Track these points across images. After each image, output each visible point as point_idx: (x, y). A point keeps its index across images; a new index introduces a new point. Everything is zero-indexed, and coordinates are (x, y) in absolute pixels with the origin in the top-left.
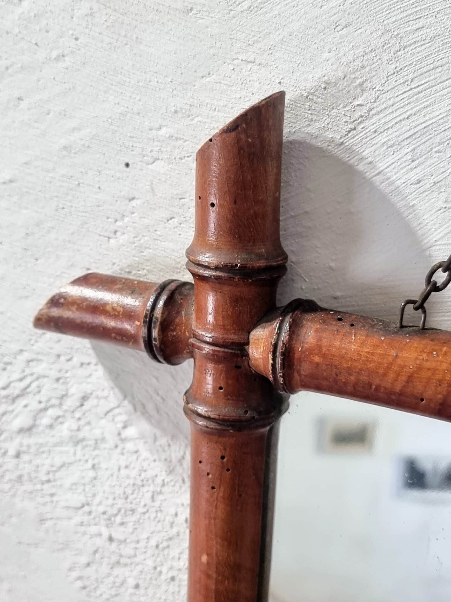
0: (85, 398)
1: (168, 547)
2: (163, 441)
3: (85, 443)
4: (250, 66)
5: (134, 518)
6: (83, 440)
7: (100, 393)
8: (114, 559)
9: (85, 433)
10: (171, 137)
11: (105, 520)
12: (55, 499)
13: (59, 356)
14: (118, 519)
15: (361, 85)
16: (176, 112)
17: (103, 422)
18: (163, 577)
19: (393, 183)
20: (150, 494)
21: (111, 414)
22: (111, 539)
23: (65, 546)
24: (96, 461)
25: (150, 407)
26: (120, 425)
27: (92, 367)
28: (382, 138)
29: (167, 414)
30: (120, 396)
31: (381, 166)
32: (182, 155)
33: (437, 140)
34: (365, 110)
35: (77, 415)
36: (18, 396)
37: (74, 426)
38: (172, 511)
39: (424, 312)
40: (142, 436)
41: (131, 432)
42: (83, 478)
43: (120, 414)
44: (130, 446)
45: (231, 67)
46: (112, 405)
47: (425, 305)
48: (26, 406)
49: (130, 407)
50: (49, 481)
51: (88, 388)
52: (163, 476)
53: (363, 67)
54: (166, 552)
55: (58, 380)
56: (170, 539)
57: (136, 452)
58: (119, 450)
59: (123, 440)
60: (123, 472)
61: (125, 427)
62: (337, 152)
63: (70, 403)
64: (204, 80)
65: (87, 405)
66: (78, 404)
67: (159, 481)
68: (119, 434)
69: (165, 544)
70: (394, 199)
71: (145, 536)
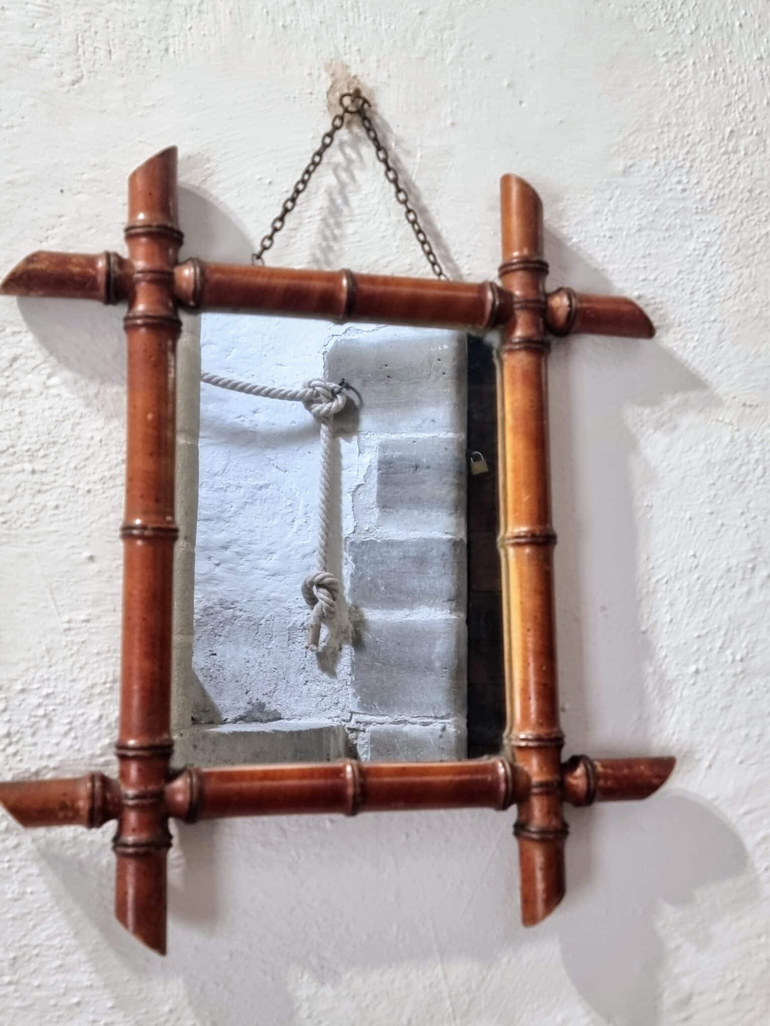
0: (15, 359)
1: (85, 466)
3: (12, 396)
6: (10, 393)
7: (29, 354)
8: (37, 487)
9: (14, 387)
11: (29, 456)
17: (30, 376)
20: (70, 427)
21: (37, 369)
24: (22, 409)
26: (45, 377)
27: (23, 334)
30: (46, 353)
31: (222, 199)
38: (89, 435)
41: (54, 381)
42: (9, 425)
43: (45, 368)
46: (38, 362)
47: (262, 256)
51: (19, 351)
52: (82, 410)
56: (87, 459)
58: (44, 396)
59: (47, 388)
60: (47, 413)
61: (49, 378)
62: (197, 191)
66: (8, 364)
67: (78, 414)
68: (44, 383)
71: (65, 461)
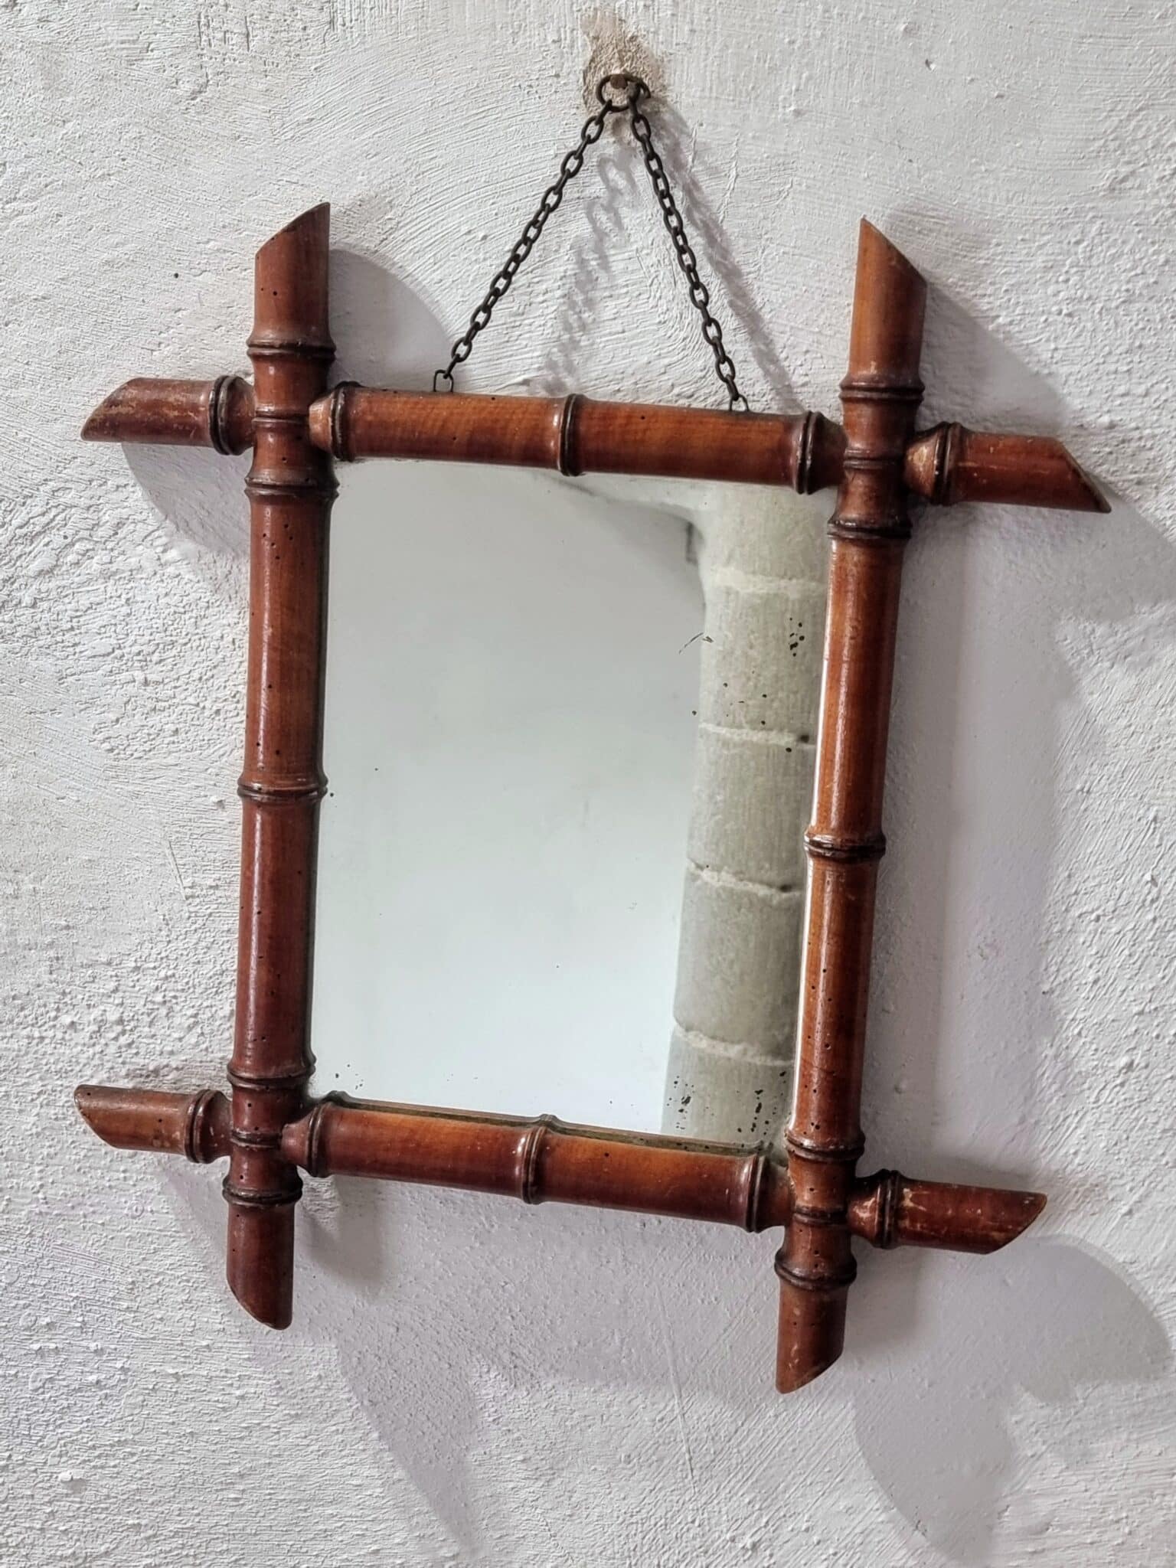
0: (120, 525)
1: (213, 676)
2: (208, 558)
3: (118, 576)
4: (293, 186)
5: (174, 652)
6: (115, 573)
7: (138, 517)
9: (118, 564)
10: (218, 250)
11: (140, 661)
12: (78, 649)
13: (91, 481)
14: (155, 657)
15: (390, 202)
16: (224, 227)
17: (140, 549)
18: (207, 713)
19: (420, 282)
20: (193, 620)
21: (149, 538)
22: (146, 683)
23: (90, 704)
24: (130, 595)
25: (195, 524)
26: (159, 550)
27: (130, 489)
28: (409, 246)
29: (213, 528)
30: (161, 516)
31: (410, 269)
32: (230, 267)
33: (453, 247)
34: (394, 222)
35: (110, 545)
36: (39, 534)
37: (106, 559)
38: (218, 634)
39: (452, 378)
40: (185, 557)
42: (114, 617)
43: (160, 537)
44: (171, 570)
45: (277, 187)
46: (151, 528)
47: (452, 373)
48: (47, 545)
49: (173, 527)
50: (72, 629)
51: (125, 512)
53: (391, 188)
54: (210, 683)
55: (88, 508)
56: (215, 667)
57: (177, 576)
62: (372, 258)
63: (101, 533)
64: (250, 199)
65: (121, 533)
69: (209, 674)
70: (422, 297)
